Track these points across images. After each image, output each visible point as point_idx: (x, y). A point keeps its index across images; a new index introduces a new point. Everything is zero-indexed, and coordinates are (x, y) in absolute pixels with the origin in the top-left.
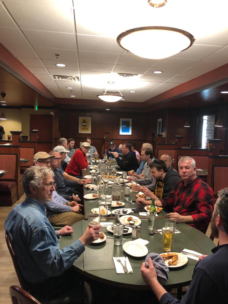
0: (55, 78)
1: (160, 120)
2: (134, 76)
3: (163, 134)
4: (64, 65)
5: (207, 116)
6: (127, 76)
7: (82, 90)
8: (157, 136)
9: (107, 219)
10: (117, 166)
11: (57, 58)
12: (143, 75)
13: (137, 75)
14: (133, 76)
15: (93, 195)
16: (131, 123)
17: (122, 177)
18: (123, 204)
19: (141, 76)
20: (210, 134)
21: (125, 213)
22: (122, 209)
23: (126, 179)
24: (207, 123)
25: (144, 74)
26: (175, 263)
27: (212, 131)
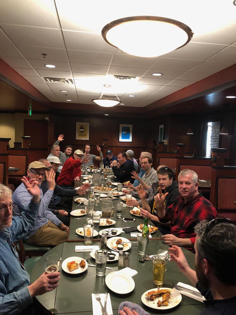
0: (47, 81)
1: (162, 126)
2: (132, 78)
3: (164, 141)
4: (54, 67)
5: (212, 123)
6: (124, 78)
7: (77, 94)
8: (158, 143)
9: (93, 241)
10: (114, 176)
11: (44, 57)
12: (141, 78)
13: (135, 77)
14: (130, 79)
15: (82, 211)
16: (131, 130)
17: (117, 189)
18: (114, 222)
19: (139, 78)
20: (215, 142)
21: (114, 233)
22: (111, 229)
23: (121, 191)
24: (212, 130)
25: (142, 76)
26: (166, 302)
27: (217, 138)
